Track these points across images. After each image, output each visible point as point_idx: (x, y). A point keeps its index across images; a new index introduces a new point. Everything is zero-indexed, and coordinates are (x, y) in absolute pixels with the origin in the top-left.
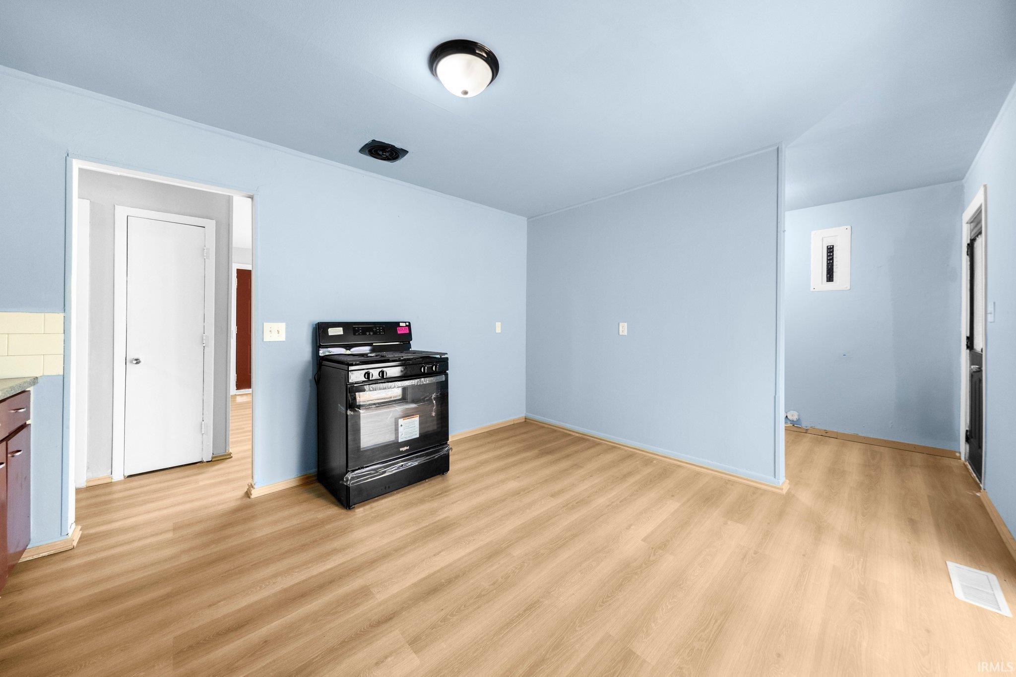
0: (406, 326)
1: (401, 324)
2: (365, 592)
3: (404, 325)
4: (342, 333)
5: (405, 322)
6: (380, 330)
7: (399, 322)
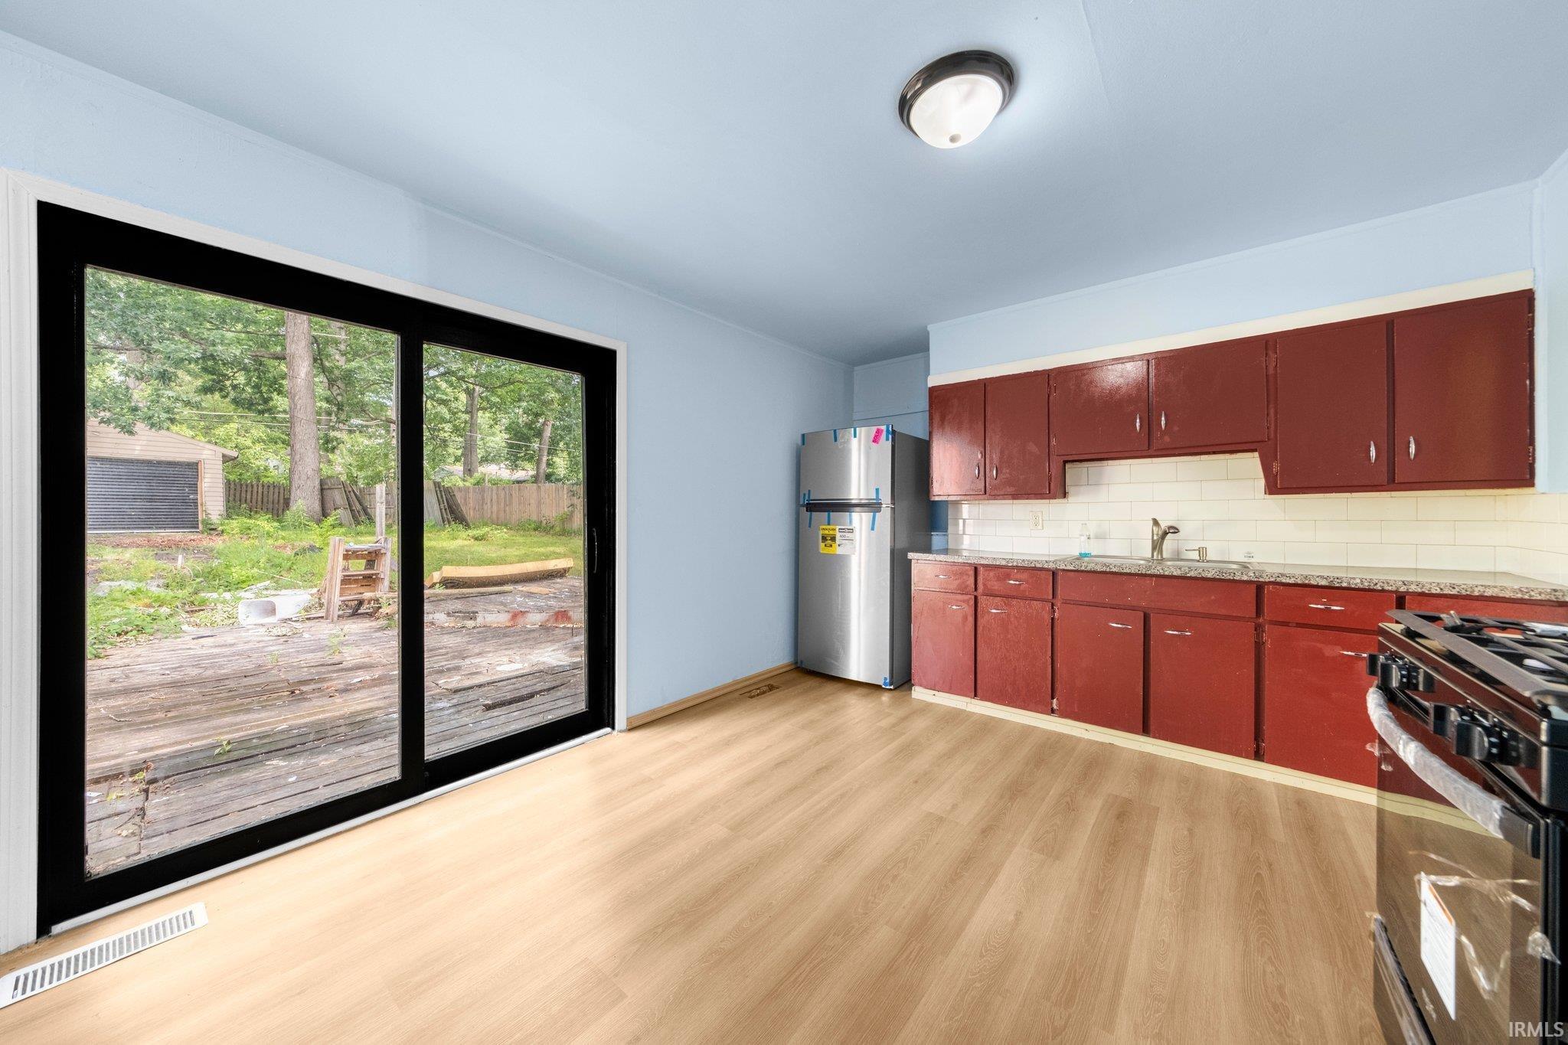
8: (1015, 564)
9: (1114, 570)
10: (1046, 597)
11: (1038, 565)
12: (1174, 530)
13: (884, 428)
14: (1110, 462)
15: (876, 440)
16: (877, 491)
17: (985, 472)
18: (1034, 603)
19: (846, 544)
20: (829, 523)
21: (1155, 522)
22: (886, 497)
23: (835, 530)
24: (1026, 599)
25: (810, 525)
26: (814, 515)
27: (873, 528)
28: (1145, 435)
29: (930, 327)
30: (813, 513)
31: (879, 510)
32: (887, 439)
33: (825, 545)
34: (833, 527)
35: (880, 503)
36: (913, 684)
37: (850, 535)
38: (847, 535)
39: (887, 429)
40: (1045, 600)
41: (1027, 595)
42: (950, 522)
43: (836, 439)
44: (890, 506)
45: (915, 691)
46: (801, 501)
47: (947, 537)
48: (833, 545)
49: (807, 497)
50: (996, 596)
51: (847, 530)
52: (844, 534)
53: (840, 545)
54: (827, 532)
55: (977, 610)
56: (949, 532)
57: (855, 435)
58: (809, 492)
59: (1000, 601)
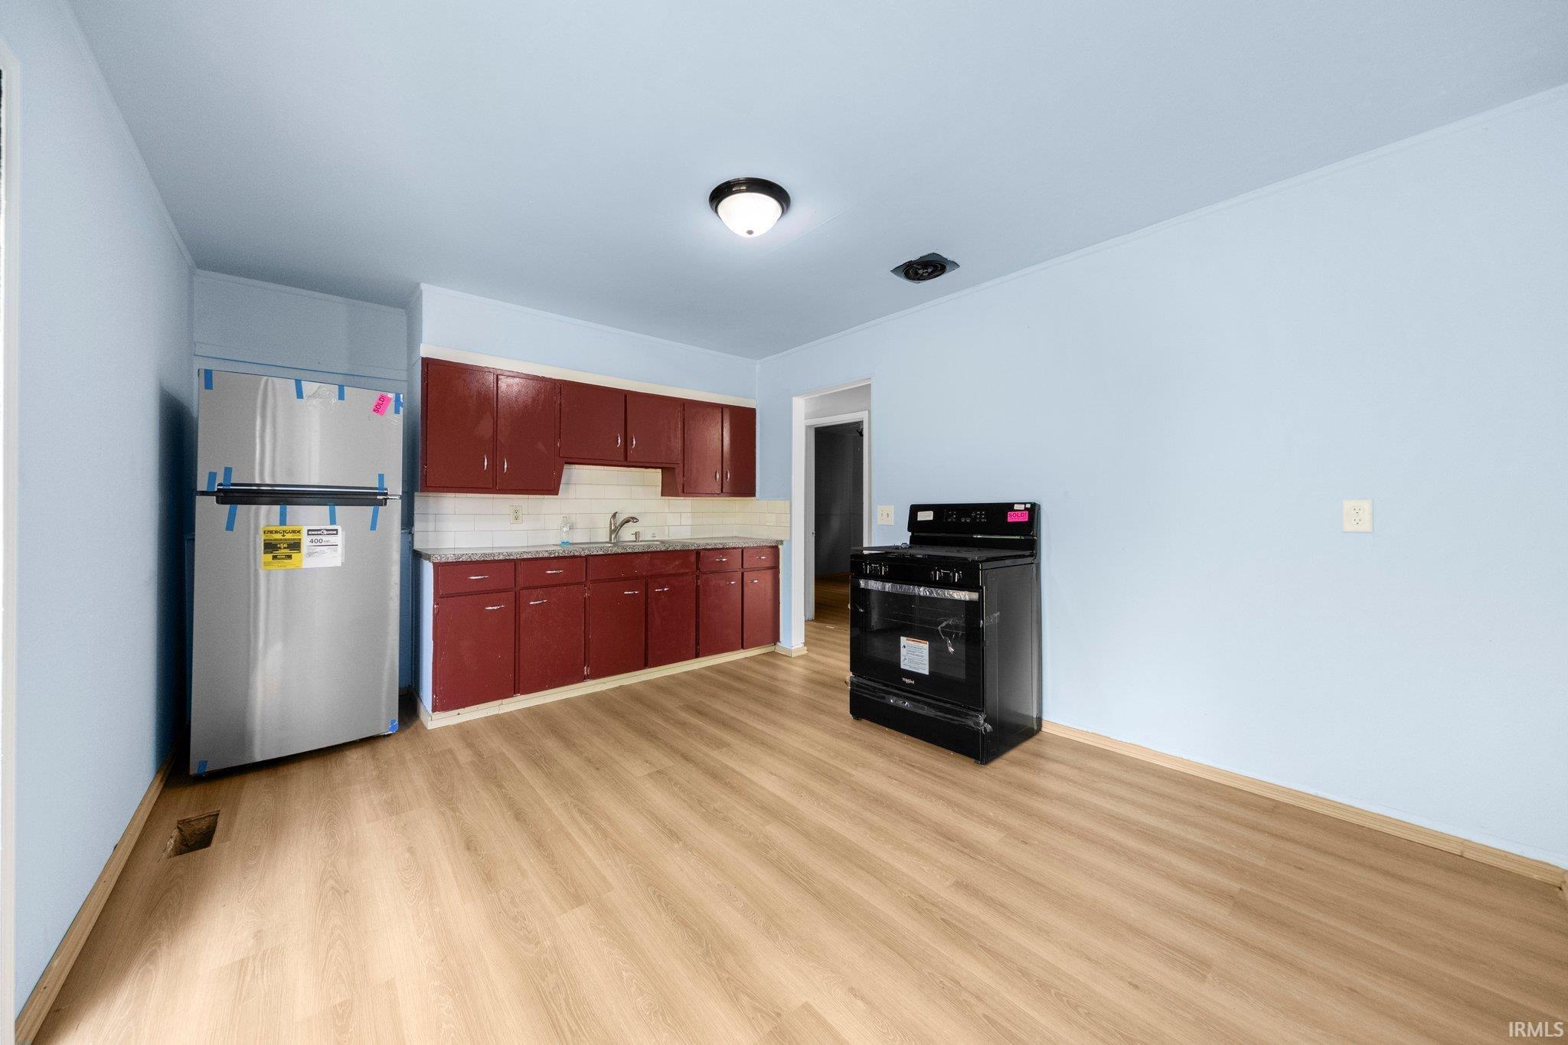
0: (1026, 509)
1: (1016, 507)
2: (720, 744)
3: (1022, 507)
4: (931, 518)
5: (1025, 504)
6: (981, 515)
7: (1013, 504)
8: (557, 555)
9: (629, 551)
10: (580, 581)
11: (576, 554)
12: (634, 519)
13: (391, 396)
14: (577, 466)
15: (379, 408)
16: (381, 477)
17: (495, 465)
18: (571, 587)
19: (324, 552)
20: (283, 522)
21: (614, 515)
22: (395, 486)
23: (299, 532)
24: (565, 585)
25: (230, 527)
26: (241, 509)
27: (373, 527)
28: (622, 450)
29: (423, 286)
30: (239, 506)
31: (384, 503)
32: (397, 411)
33: (275, 557)
34: (294, 528)
35: (386, 494)
36: (431, 712)
37: (332, 539)
38: (325, 538)
39: (397, 399)
40: (580, 583)
41: (565, 581)
42: (416, 517)
43: (300, 395)
44: (401, 497)
45: (434, 720)
46: (202, 484)
47: (413, 535)
48: (293, 555)
49: (220, 479)
50: (536, 588)
51: (325, 532)
52: (319, 537)
53: (310, 555)
54: (278, 536)
55: (517, 605)
56: (416, 530)
57: (341, 397)
58: (228, 471)
59: (540, 592)
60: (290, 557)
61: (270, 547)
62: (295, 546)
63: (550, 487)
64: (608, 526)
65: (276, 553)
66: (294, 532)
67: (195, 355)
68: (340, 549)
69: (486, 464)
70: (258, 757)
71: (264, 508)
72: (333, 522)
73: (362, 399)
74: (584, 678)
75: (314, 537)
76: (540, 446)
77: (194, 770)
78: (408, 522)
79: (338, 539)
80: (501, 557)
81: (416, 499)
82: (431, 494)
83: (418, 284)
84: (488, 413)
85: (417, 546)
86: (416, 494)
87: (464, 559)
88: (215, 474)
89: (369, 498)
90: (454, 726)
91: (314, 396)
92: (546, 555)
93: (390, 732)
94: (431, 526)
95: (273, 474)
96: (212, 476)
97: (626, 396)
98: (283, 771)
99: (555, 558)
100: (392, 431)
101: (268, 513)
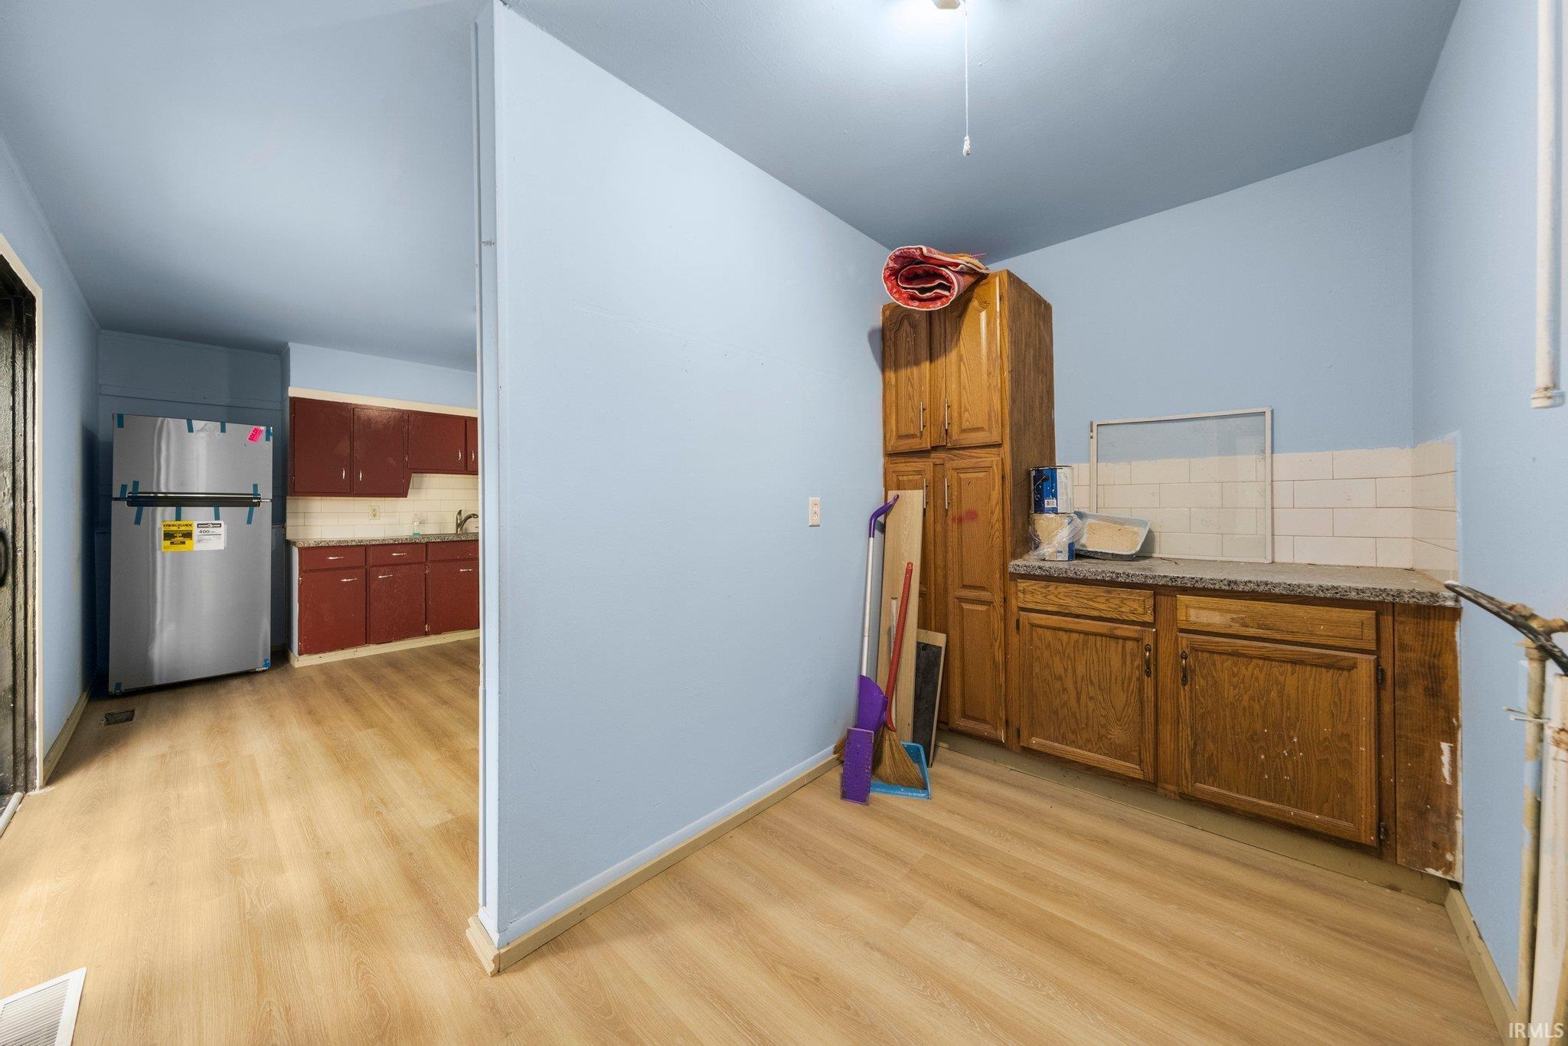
8: (400, 541)
10: (422, 561)
11: (417, 541)
12: (474, 516)
13: (263, 428)
14: (423, 474)
15: (254, 436)
16: (255, 486)
17: (352, 475)
18: (414, 566)
19: (210, 540)
20: (178, 518)
21: (460, 513)
22: (267, 493)
23: (191, 525)
24: (409, 564)
25: (138, 521)
26: (147, 510)
27: (249, 522)
28: (463, 462)
29: (290, 344)
30: (144, 508)
31: (258, 504)
32: (268, 439)
33: (172, 543)
34: (185, 523)
35: (260, 498)
36: (297, 655)
37: (217, 530)
38: (211, 530)
39: (268, 431)
40: (422, 563)
41: (409, 561)
42: (288, 515)
43: (191, 430)
44: (272, 501)
45: (301, 662)
46: (116, 493)
47: (285, 529)
48: (187, 542)
49: (130, 489)
50: (383, 566)
51: (211, 526)
52: (206, 529)
53: (199, 541)
54: (175, 528)
55: (367, 577)
56: (288, 524)
57: (223, 430)
58: (136, 484)
59: (387, 569)
60: (184, 543)
61: (168, 536)
62: (188, 535)
63: (401, 491)
64: (455, 521)
65: (173, 540)
66: (187, 525)
67: (100, 394)
68: (223, 537)
69: (344, 475)
70: (157, 682)
71: (159, 509)
72: (217, 517)
73: (239, 431)
74: (426, 634)
75: (203, 529)
76: (391, 461)
77: (112, 688)
78: (279, 518)
79: (222, 531)
80: (354, 543)
81: (288, 501)
82: (300, 498)
83: (287, 343)
84: (346, 437)
85: (289, 537)
86: (288, 497)
87: (323, 544)
88: (126, 486)
89: (248, 502)
90: (316, 665)
91: (202, 430)
92: (392, 542)
93: (265, 668)
94: (300, 521)
95: (167, 485)
96: (124, 487)
97: (466, 421)
98: (179, 691)
99: (399, 544)
100: (264, 450)
101: (163, 512)
